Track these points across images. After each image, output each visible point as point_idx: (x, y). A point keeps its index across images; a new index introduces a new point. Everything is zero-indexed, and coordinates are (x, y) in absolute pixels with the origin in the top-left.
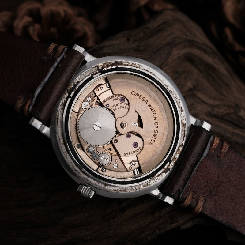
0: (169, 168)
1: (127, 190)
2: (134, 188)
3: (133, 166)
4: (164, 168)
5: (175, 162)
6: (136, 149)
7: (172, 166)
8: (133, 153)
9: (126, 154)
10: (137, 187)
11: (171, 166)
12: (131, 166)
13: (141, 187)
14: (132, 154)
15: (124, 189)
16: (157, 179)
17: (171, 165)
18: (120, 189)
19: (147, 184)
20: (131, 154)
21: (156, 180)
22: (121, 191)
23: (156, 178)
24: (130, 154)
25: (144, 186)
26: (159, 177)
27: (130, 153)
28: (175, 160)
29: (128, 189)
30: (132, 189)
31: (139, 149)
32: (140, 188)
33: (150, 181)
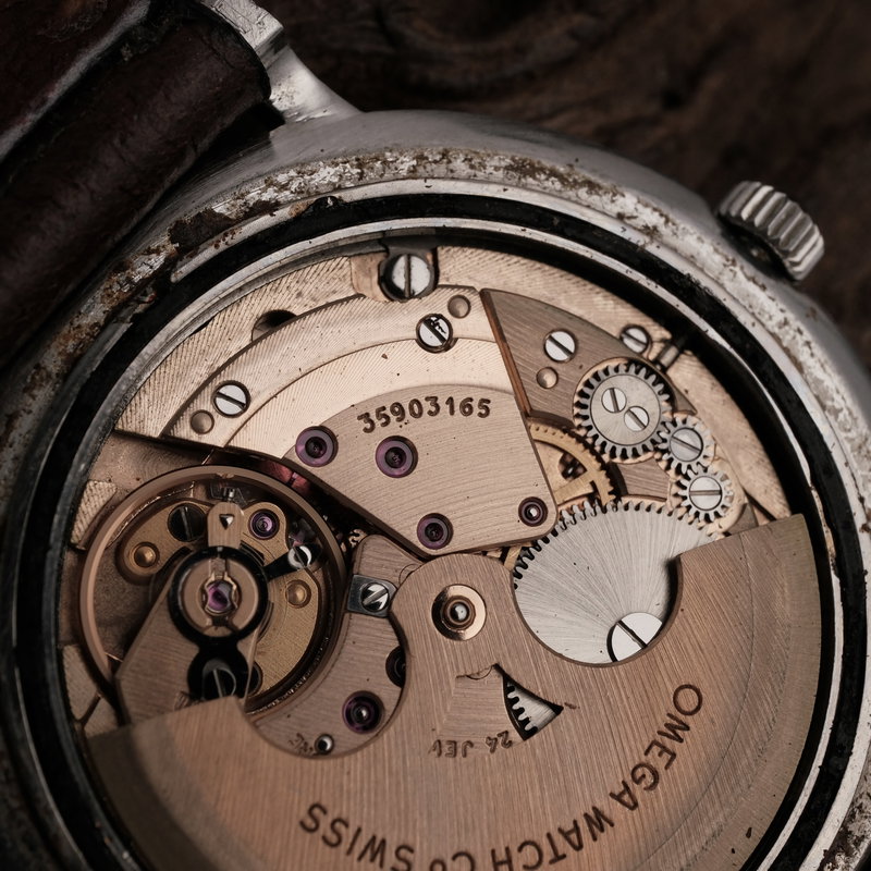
0: (172, 241)
1: (507, 168)
2: (459, 165)
3: (440, 317)
4: (222, 246)
5: (121, 277)
6: (394, 429)
7: (149, 252)
8: (427, 406)
9: (476, 410)
10: (441, 169)
11: (157, 251)
12: (455, 322)
13: (407, 163)
14: (434, 400)
15: (530, 180)
16: (284, 187)
17: (157, 261)
18: (558, 185)
19: (361, 175)
20: (442, 402)
21: (294, 187)
22: (553, 173)
23: (285, 196)
24: (450, 401)
25: (385, 162)
26: (266, 197)
27: (445, 408)
28: (116, 287)
29: (500, 174)
30: (472, 167)
31: (378, 423)
32: (420, 158)
33: (339, 189)
